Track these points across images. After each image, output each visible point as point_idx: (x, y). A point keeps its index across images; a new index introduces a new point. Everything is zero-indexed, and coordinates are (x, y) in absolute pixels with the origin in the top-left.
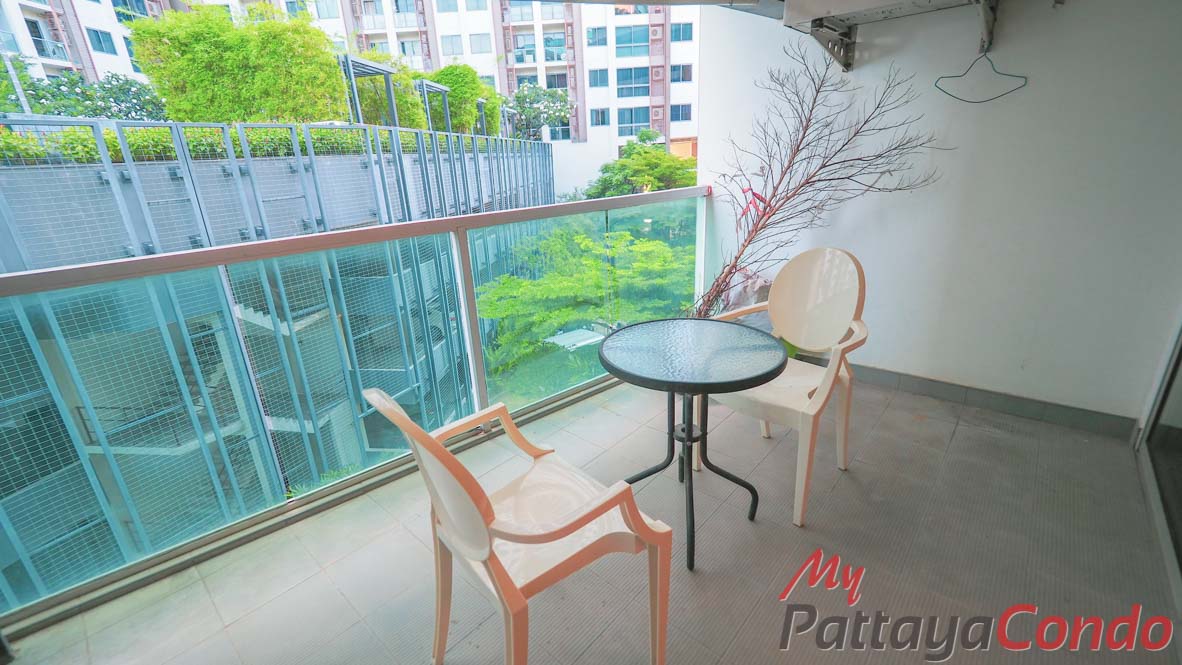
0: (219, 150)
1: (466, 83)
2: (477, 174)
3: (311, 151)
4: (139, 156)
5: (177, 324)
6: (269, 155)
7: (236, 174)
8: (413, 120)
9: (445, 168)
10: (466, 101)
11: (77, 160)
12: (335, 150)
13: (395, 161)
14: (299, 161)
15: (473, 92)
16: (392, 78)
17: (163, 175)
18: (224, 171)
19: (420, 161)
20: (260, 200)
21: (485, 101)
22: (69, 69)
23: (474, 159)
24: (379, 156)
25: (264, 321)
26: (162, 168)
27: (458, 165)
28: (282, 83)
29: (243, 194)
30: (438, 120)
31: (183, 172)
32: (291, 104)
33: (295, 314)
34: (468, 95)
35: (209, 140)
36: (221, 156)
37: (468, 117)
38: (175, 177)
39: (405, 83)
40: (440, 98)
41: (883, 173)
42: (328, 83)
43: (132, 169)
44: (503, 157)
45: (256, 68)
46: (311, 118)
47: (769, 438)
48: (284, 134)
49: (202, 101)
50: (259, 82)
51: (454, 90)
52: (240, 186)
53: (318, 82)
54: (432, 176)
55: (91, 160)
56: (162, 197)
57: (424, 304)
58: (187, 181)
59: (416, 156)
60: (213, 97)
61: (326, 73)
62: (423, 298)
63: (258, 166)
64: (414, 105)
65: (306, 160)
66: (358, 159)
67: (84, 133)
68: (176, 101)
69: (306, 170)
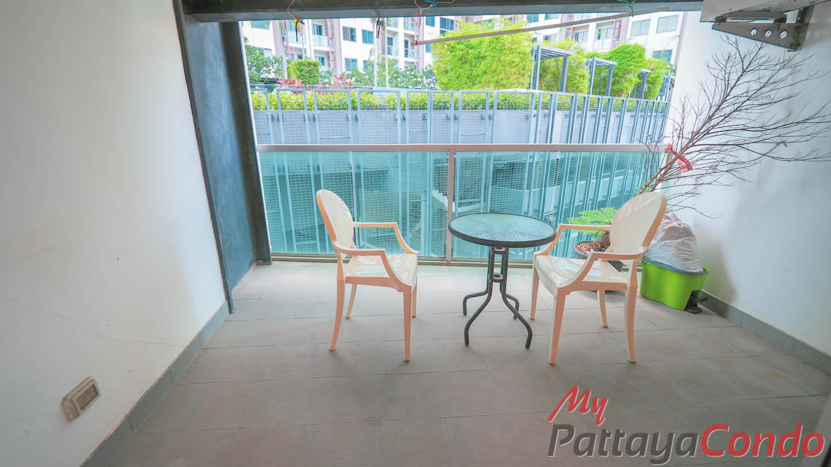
0: (448, 105)
1: (634, 58)
2: (620, 128)
3: (495, 107)
4: (413, 108)
5: (406, 193)
6: (472, 109)
7: (452, 118)
8: (578, 87)
9: (590, 122)
10: (628, 72)
11: (390, 109)
12: (512, 107)
13: (549, 115)
14: (488, 112)
15: (637, 65)
16: (569, 59)
17: (419, 117)
18: (447, 117)
19: (570, 117)
20: (460, 134)
21: (650, 71)
22: (413, 63)
23: (621, 118)
24: (538, 112)
25: (445, 200)
26: (420, 113)
27: (602, 121)
28: (494, 66)
29: (452, 129)
30: (600, 86)
31: (428, 117)
32: (496, 79)
33: (460, 201)
34: (632, 67)
35: (445, 100)
36: (447, 108)
37: (626, 84)
38: (424, 119)
39: (579, 61)
40: (608, 70)
41: (778, 144)
42: (520, 65)
43: (407, 114)
44: (651, 117)
45: (484, 58)
46: (504, 86)
47: (606, 327)
48: (484, 96)
49: (454, 78)
50: (482, 66)
51: (620, 64)
52: (452, 125)
53: (514, 64)
54: (576, 127)
55: (394, 109)
56: (416, 129)
57: (542, 214)
58: (428, 121)
59: (567, 112)
60: (459, 76)
61: (521, 58)
62: (543, 210)
63: (463, 115)
64: (582, 76)
65: (491, 112)
66: (524, 113)
67: (394, 96)
68: (442, 78)
69: (490, 118)
